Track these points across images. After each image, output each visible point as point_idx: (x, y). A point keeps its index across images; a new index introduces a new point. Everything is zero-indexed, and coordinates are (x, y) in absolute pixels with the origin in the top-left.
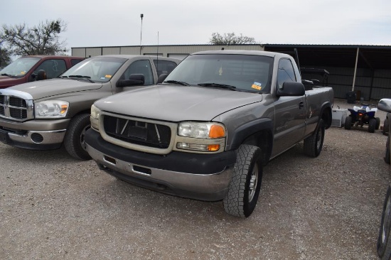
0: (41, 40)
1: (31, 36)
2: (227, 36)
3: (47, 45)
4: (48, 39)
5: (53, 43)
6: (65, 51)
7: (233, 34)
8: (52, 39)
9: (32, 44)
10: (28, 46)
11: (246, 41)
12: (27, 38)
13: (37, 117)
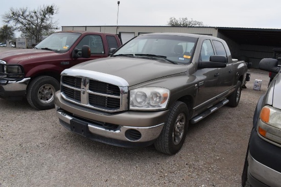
0: (39, 20)
1: (32, 17)
2: (181, 20)
3: (43, 24)
4: (44, 19)
5: (48, 22)
6: (57, 29)
7: (186, 19)
8: (47, 19)
9: (32, 23)
10: (29, 24)
11: (195, 24)
12: (29, 18)
13: (131, 108)
